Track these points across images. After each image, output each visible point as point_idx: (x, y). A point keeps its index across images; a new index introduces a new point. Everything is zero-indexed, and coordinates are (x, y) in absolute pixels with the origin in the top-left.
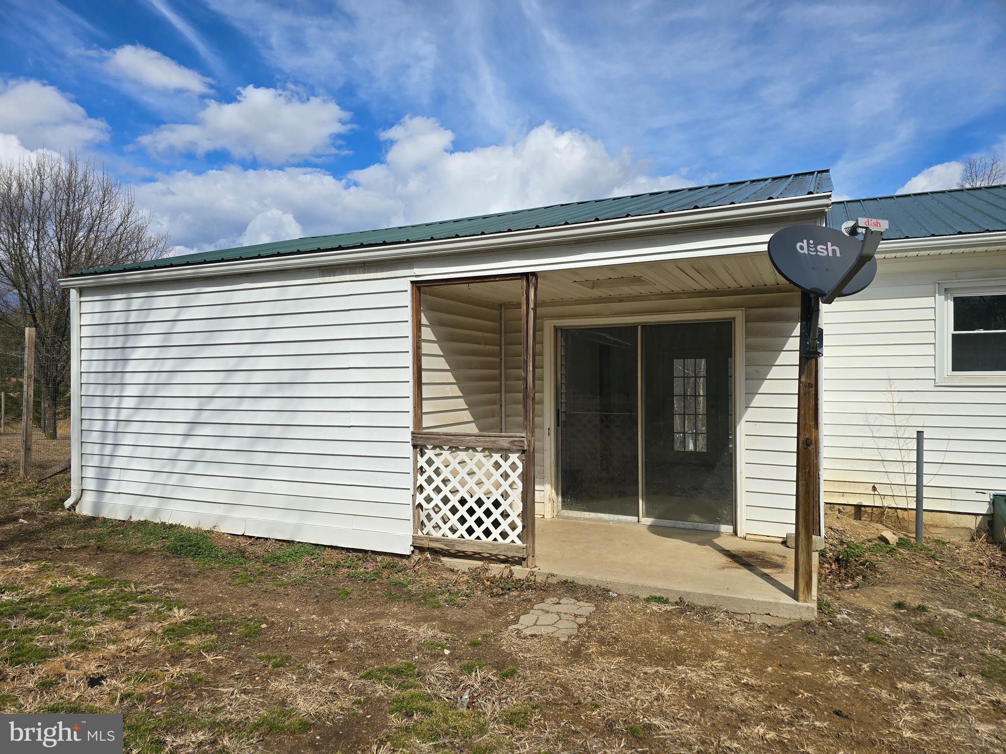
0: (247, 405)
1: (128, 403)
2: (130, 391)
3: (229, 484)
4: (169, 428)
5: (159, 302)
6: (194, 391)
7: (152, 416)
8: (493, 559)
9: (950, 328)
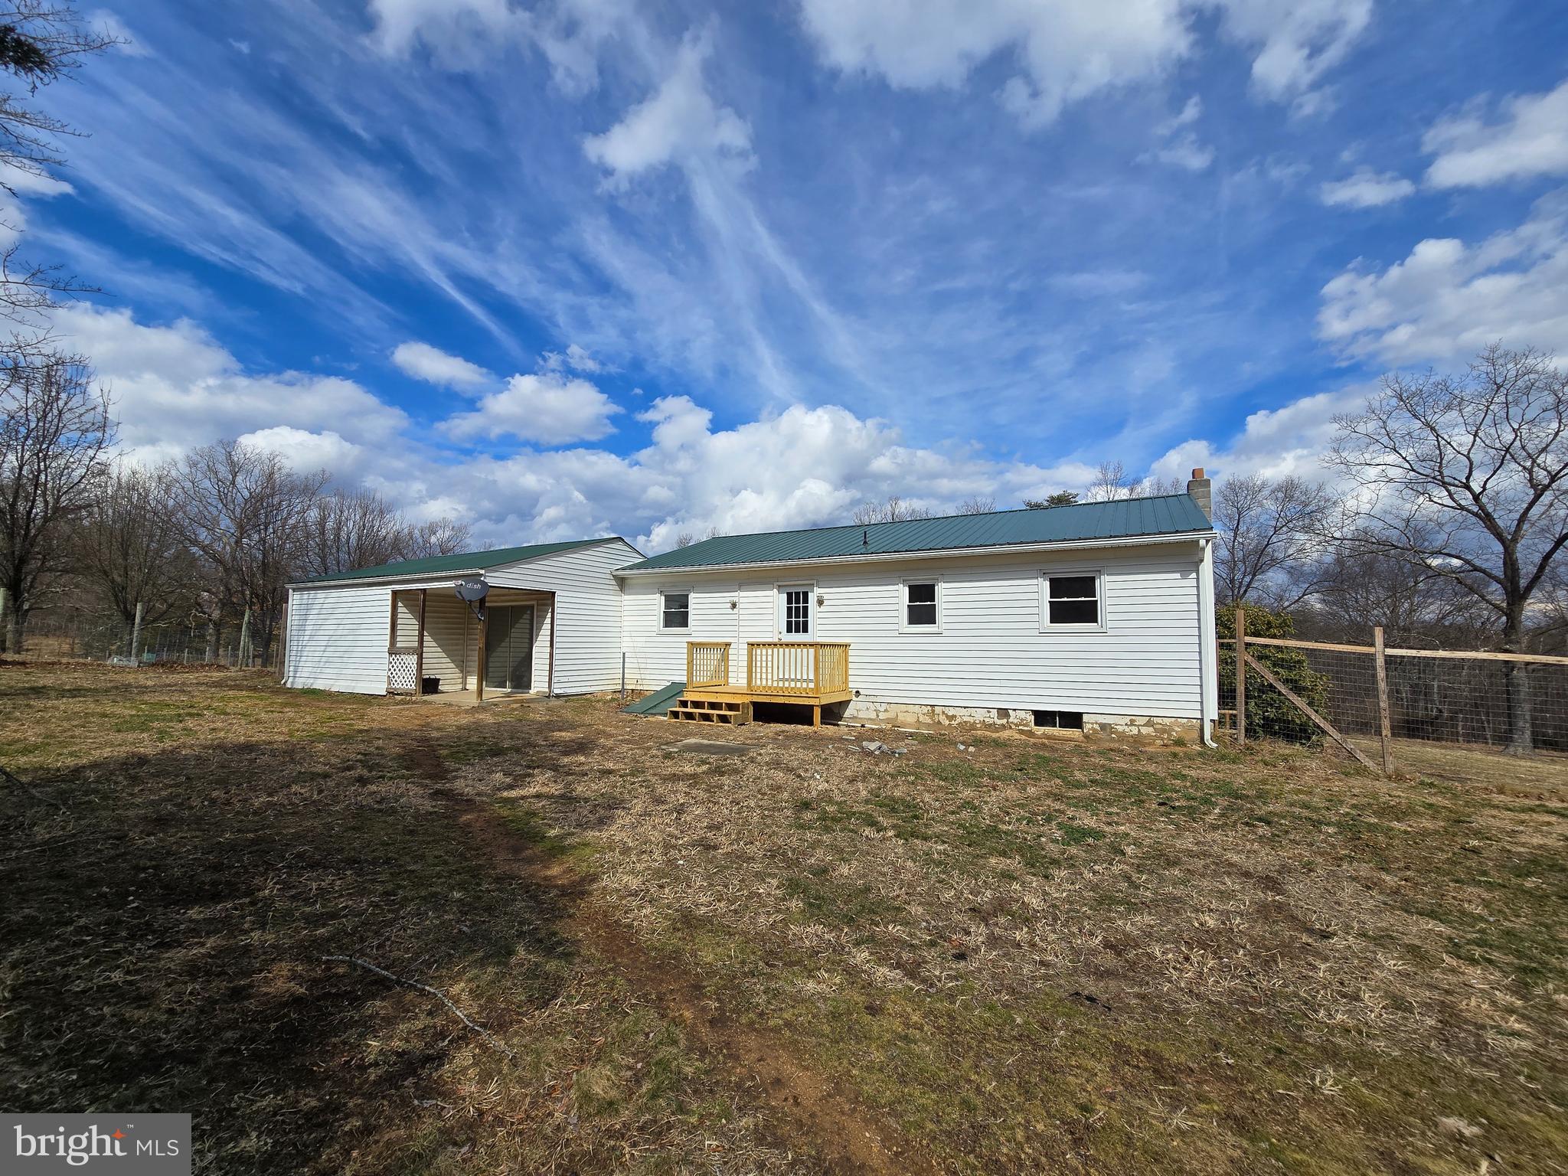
0: (343, 638)
1: (306, 638)
2: (307, 633)
3: (335, 671)
4: (318, 649)
5: (319, 596)
6: (327, 633)
7: (314, 643)
8: (407, 694)
9: (663, 609)
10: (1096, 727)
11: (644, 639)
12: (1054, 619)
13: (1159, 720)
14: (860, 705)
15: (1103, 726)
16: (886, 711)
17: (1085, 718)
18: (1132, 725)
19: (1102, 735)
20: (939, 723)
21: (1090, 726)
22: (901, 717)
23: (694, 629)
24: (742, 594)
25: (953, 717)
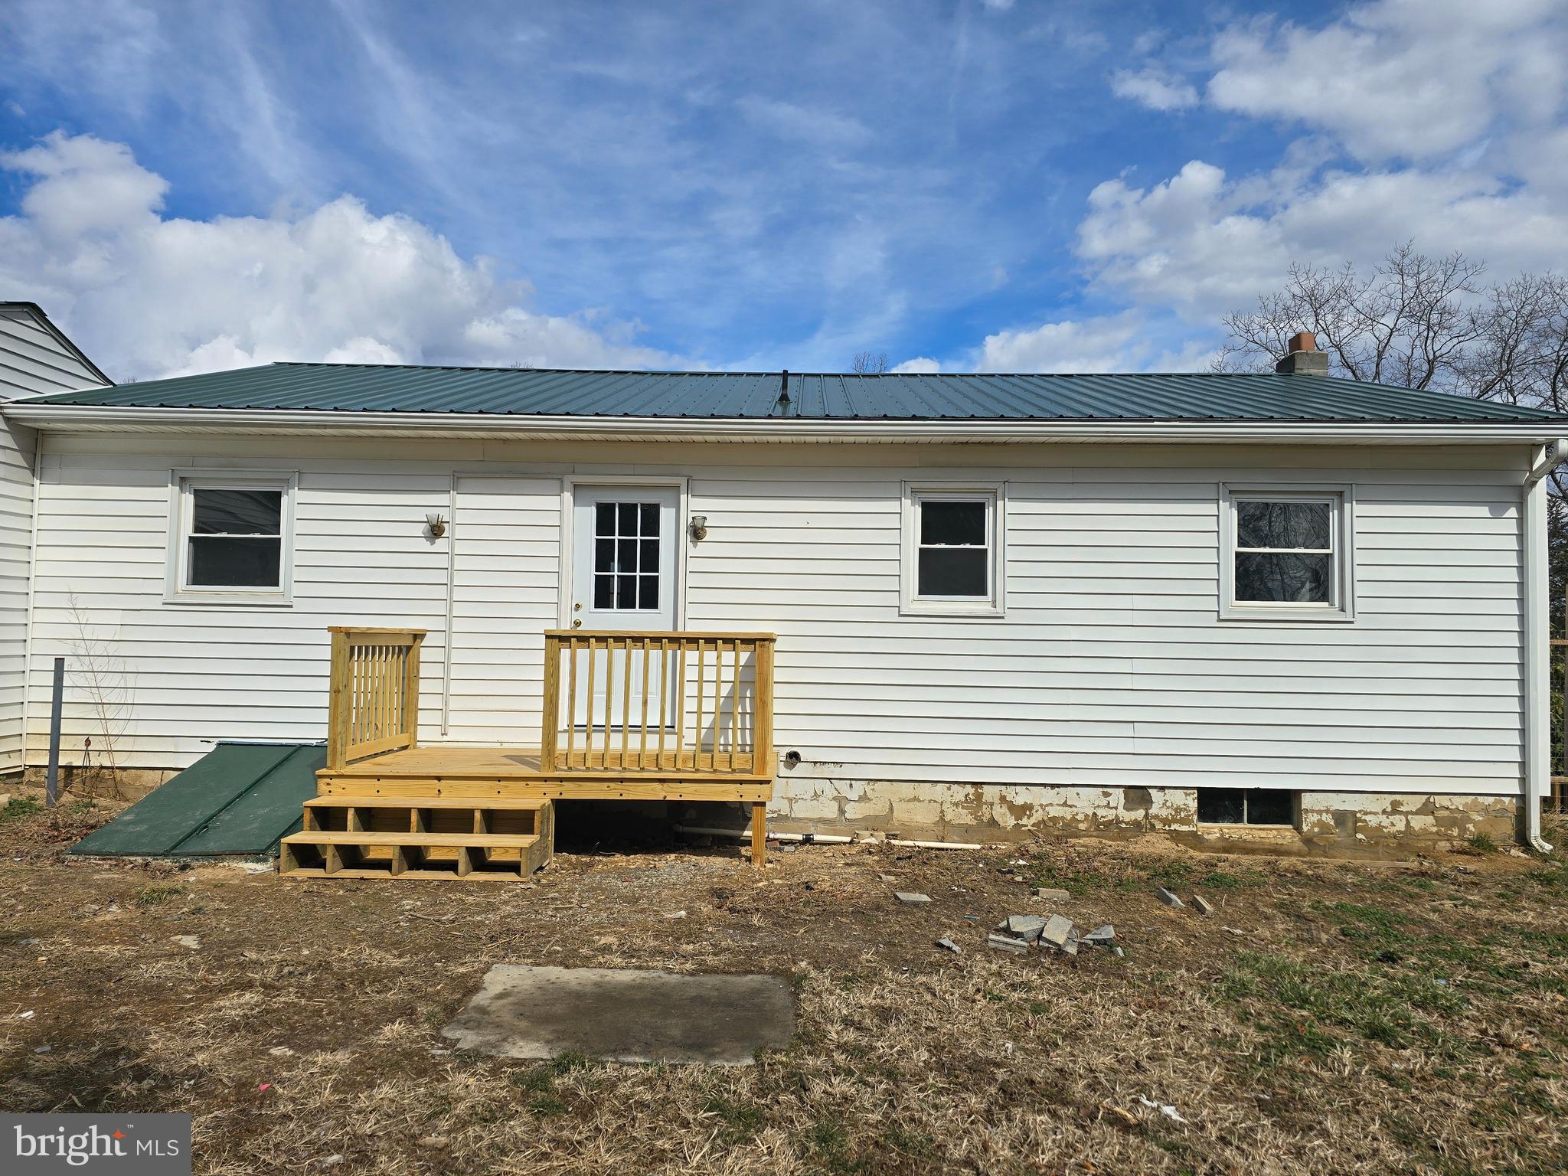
9: (187, 529)
10: (1328, 819)
11: (117, 617)
12: (1245, 591)
13: (1443, 801)
14: (797, 788)
15: (1341, 817)
16: (864, 798)
17: (1307, 801)
18: (1395, 812)
19: (1338, 835)
20: (993, 822)
21: (1314, 818)
22: (901, 814)
23: (298, 590)
24: (462, 500)
25: (1026, 809)
